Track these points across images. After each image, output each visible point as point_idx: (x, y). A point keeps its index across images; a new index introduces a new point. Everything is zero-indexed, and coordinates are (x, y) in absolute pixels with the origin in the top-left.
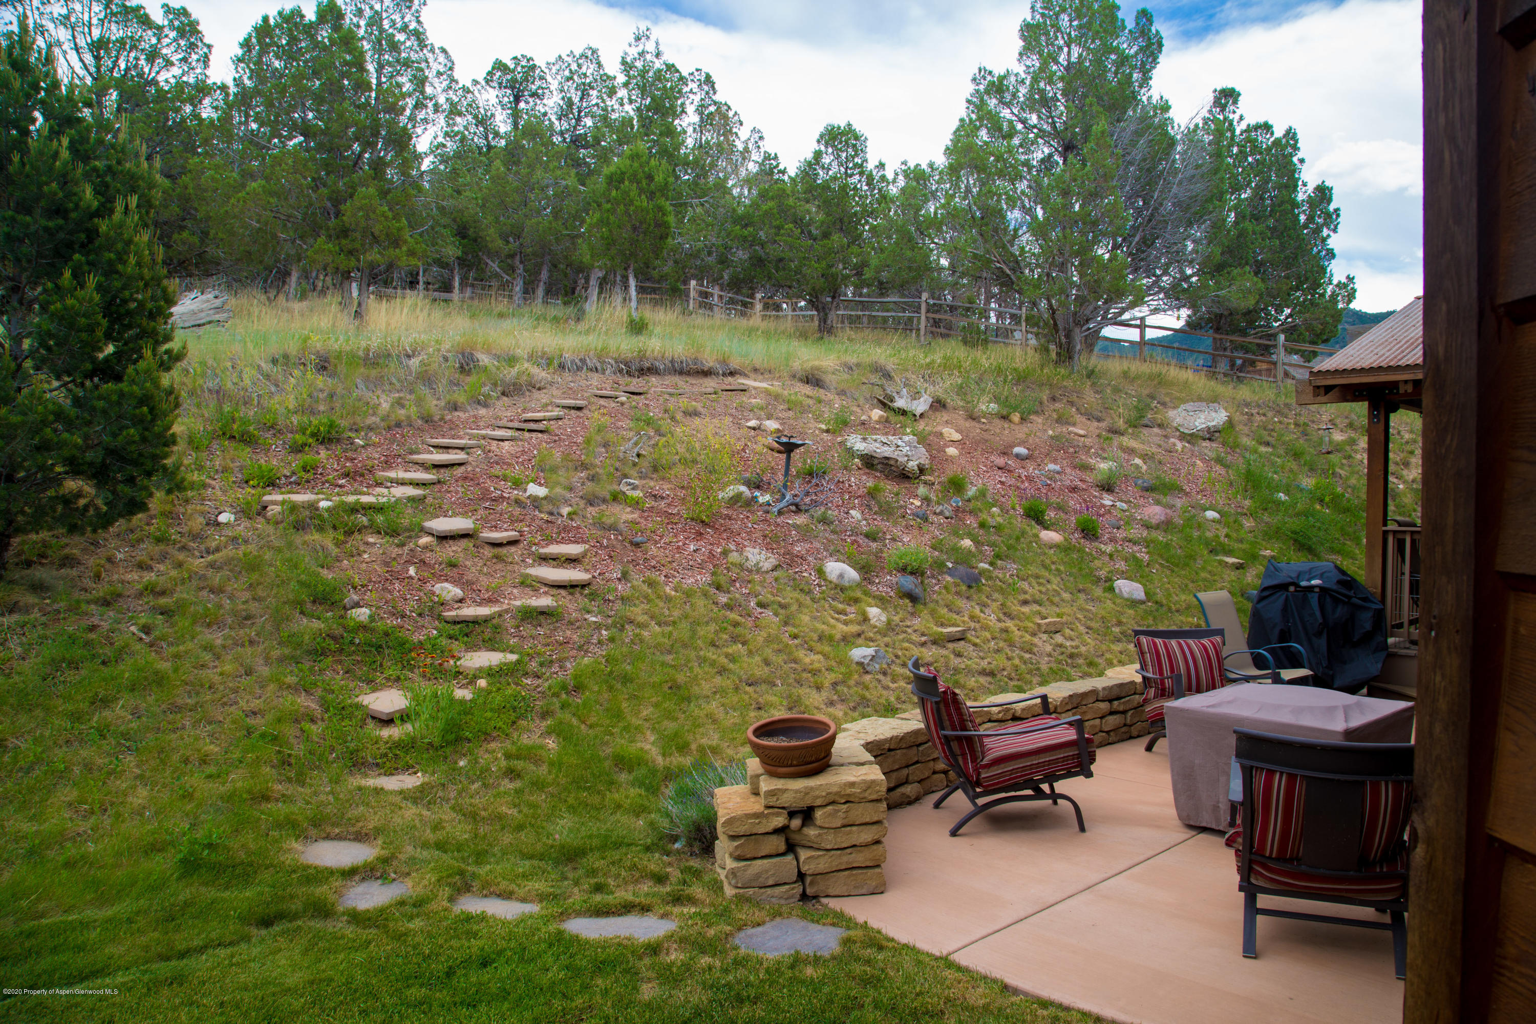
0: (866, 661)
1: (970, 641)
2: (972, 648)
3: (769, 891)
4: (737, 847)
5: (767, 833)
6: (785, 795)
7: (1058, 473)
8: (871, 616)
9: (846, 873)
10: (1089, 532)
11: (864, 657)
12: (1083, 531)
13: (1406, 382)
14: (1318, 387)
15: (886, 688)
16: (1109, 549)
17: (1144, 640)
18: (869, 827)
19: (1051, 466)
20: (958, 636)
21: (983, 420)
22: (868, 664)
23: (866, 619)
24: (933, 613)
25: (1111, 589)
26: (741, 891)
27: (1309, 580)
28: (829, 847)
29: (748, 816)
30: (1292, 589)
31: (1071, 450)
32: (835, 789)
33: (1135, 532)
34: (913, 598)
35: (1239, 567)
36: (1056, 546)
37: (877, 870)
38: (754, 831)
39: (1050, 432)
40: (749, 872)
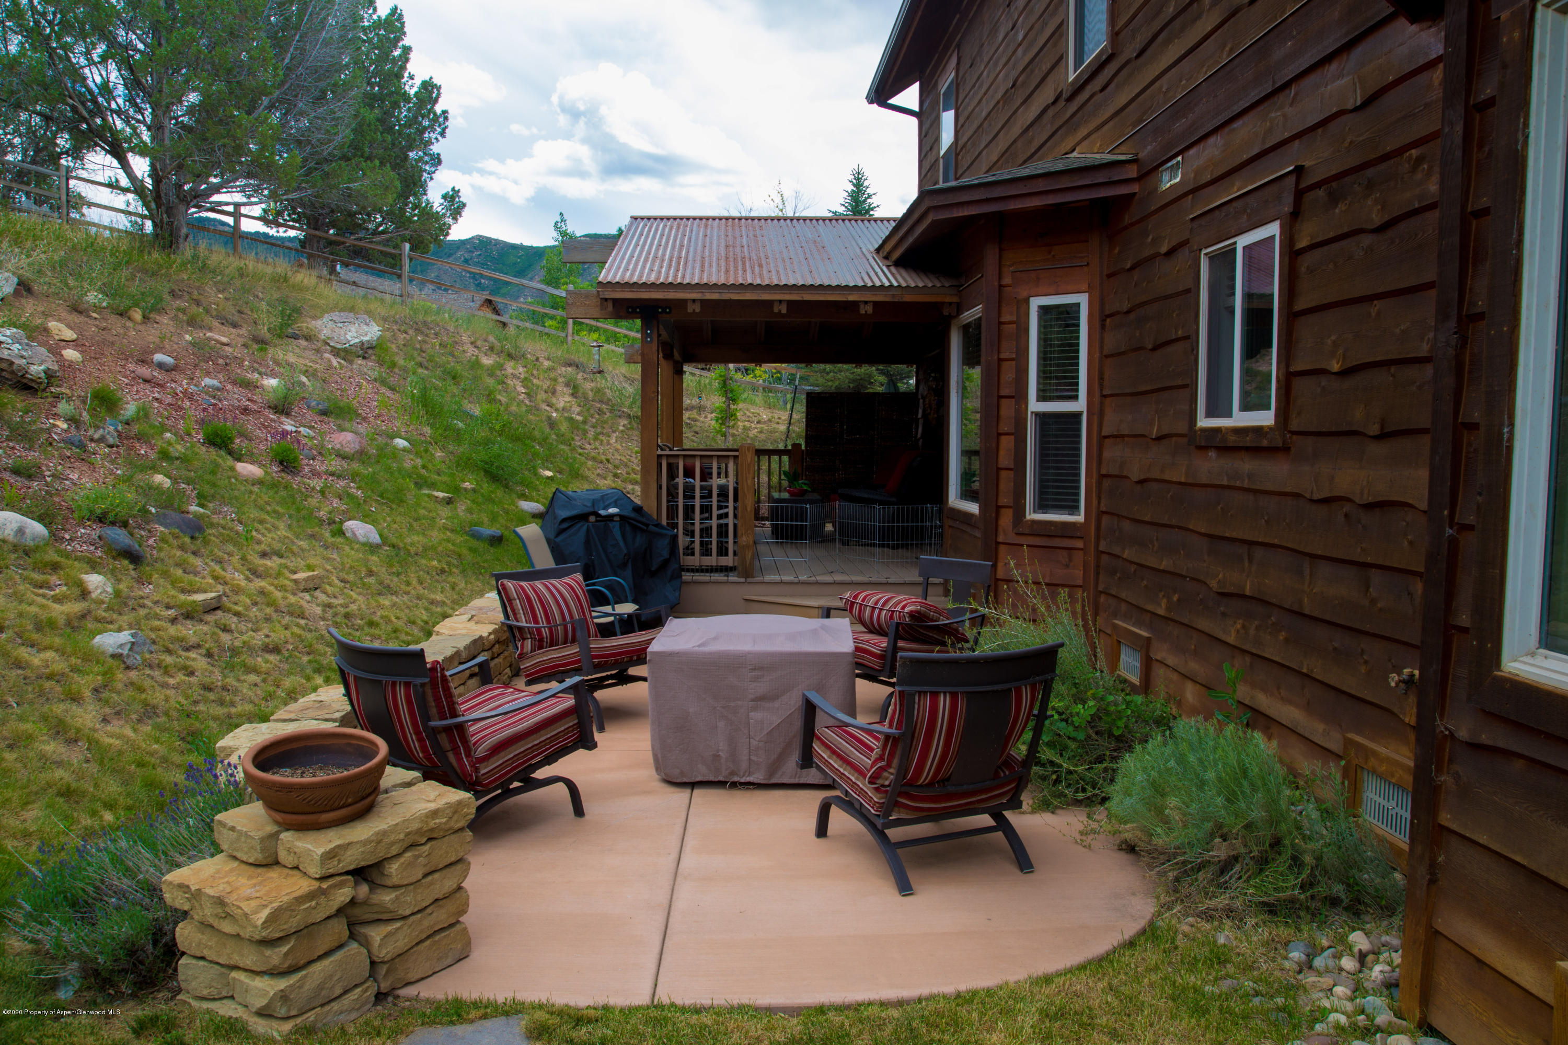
0: (125, 652)
1: (229, 610)
2: (235, 619)
3: (335, 1006)
4: (286, 954)
5: (329, 918)
6: (349, 853)
7: (219, 389)
8: (91, 587)
9: (428, 942)
10: (287, 463)
11: (121, 646)
12: (281, 463)
13: (694, 301)
14: (606, 300)
15: (165, 686)
16: (317, 484)
17: (509, 584)
18: (453, 868)
19: (208, 381)
20: (215, 605)
21: (95, 315)
22: (128, 656)
23: (84, 594)
24: (165, 574)
25: (342, 533)
26: (299, 1020)
27: (606, 508)
28: (408, 912)
29: (300, 900)
30: (592, 519)
31: (221, 361)
32: (415, 826)
33: (335, 464)
34: (134, 558)
35: (449, 501)
36: (260, 482)
37: (458, 927)
38: (310, 921)
39: (188, 338)
40: (307, 987)
